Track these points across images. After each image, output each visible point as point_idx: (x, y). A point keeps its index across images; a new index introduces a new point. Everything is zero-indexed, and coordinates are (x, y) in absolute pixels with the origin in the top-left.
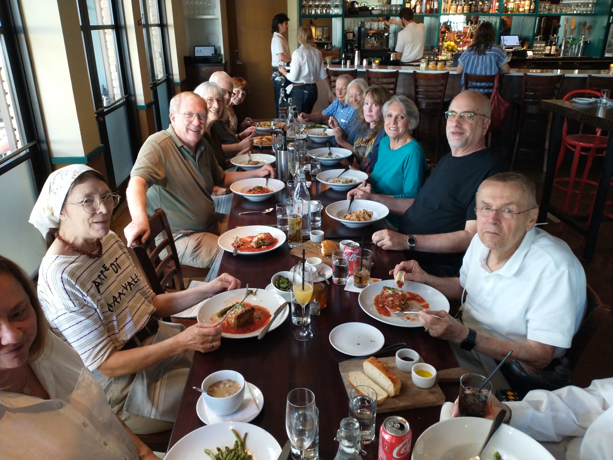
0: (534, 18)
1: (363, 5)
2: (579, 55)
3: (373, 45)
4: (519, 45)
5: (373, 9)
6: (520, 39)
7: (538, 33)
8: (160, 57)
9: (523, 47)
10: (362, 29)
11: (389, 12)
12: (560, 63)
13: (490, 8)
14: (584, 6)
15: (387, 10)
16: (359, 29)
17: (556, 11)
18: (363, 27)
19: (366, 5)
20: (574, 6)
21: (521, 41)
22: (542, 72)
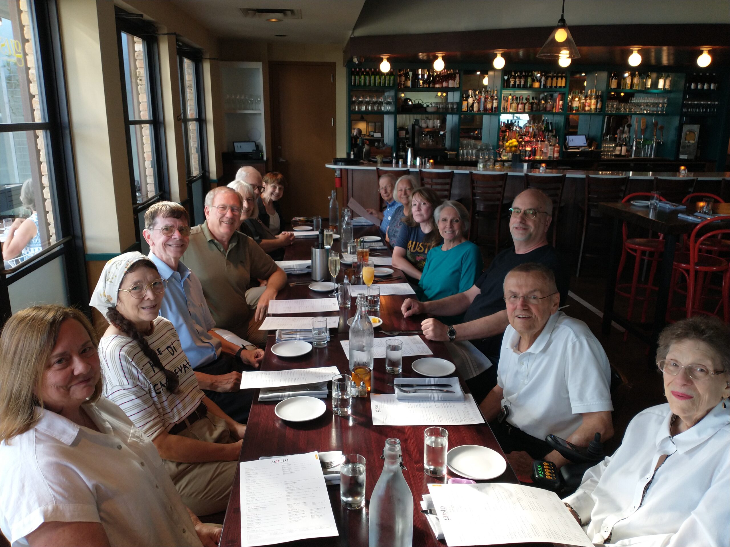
0: (601, 117)
1: (417, 102)
2: (652, 156)
3: (428, 143)
4: (586, 145)
5: (428, 106)
6: (587, 139)
7: (607, 133)
8: (197, 152)
9: (591, 148)
10: (417, 127)
11: (444, 110)
12: (632, 165)
13: (553, 107)
14: (654, 106)
15: (443, 108)
16: (413, 126)
17: (625, 109)
18: (417, 125)
19: (420, 103)
20: (644, 106)
21: (588, 141)
22: (612, 174)
